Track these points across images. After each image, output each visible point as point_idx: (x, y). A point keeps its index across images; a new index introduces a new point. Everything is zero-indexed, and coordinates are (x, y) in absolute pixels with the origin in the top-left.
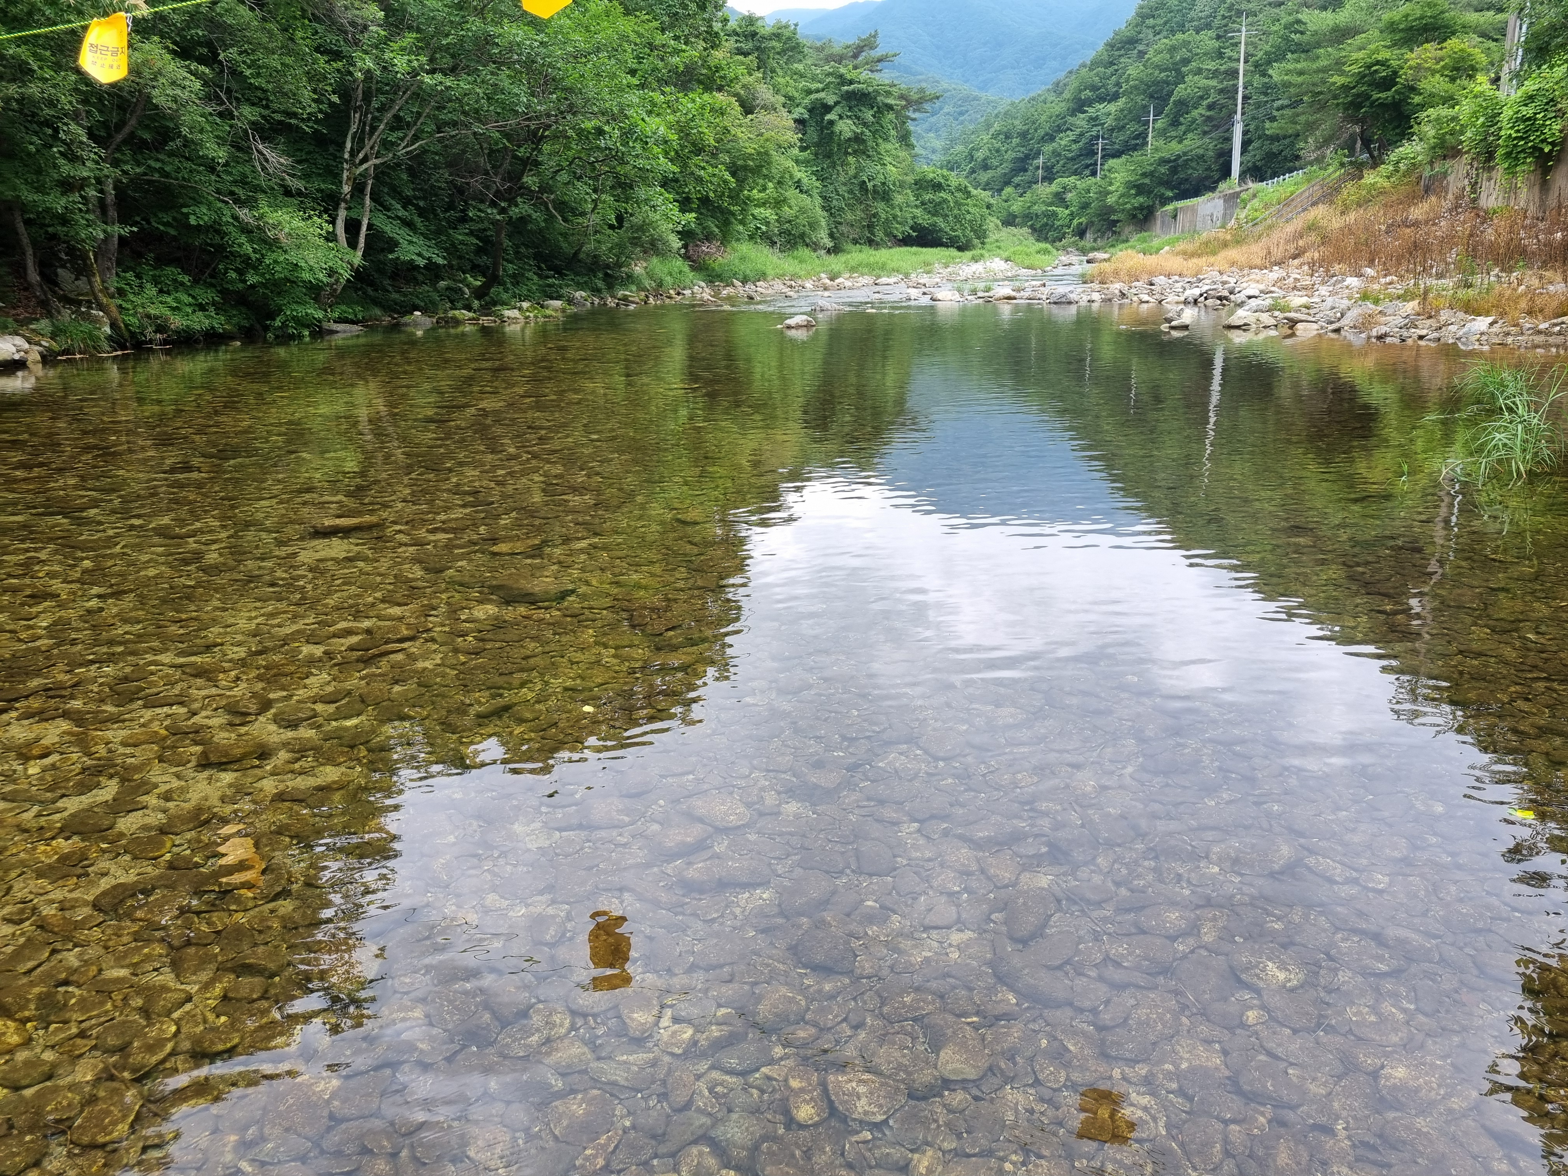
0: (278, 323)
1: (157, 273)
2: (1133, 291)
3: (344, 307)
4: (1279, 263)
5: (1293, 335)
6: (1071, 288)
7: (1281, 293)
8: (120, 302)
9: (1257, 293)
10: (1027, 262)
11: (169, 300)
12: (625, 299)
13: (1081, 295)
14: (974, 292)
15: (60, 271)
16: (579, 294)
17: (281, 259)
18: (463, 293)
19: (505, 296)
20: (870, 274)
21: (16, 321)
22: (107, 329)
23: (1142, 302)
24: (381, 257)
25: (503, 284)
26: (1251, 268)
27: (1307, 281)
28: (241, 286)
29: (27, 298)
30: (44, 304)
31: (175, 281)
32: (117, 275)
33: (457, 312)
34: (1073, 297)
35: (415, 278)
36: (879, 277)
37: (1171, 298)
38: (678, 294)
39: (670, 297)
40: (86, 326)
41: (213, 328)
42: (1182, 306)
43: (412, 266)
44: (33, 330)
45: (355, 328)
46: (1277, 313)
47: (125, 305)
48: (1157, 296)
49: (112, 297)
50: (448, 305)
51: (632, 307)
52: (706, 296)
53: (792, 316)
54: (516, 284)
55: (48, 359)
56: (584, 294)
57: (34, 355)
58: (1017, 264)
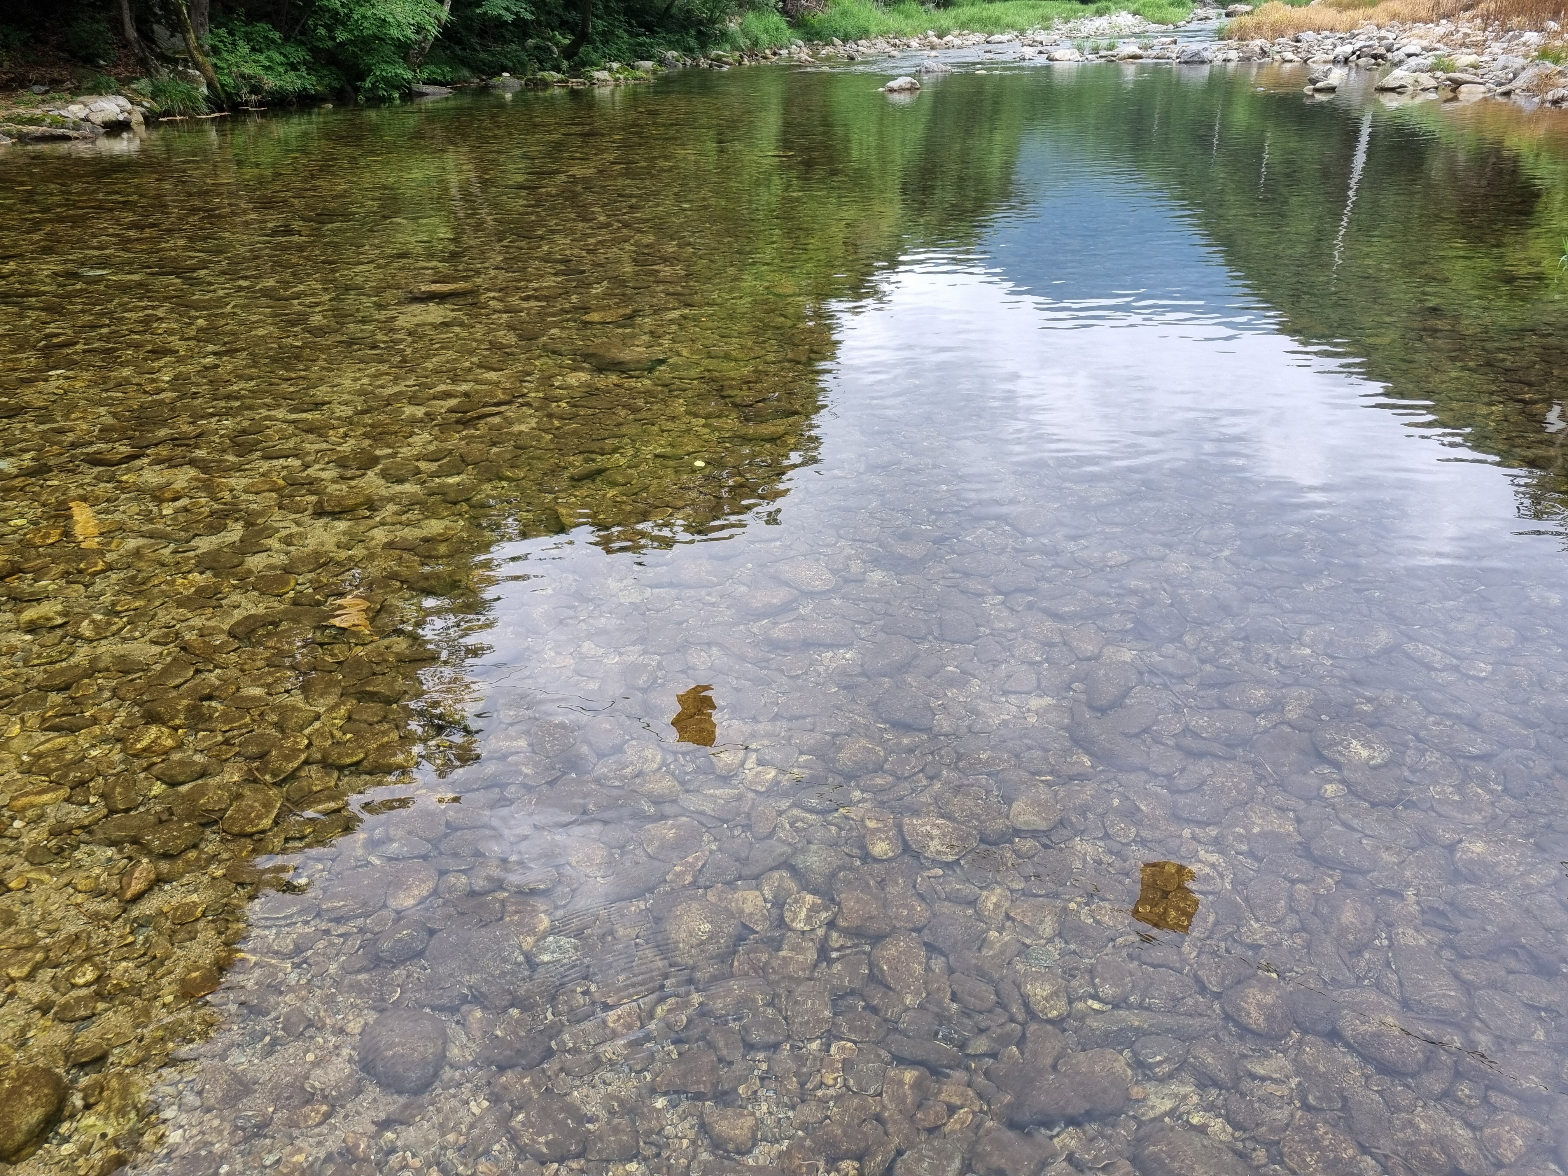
0: (368, 84)
1: (249, 29)
2: (1276, 48)
3: (432, 68)
4: (1448, 16)
5: (1455, 99)
6: (1206, 45)
7: (1446, 50)
8: (215, 60)
9: (1418, 50)
10: (1158, 16)
11: (262, 58)
12: (718, 59)
13: (1214, 52)
14: (1095, 50)
15: (155, 27)
16: (671, 54)
17: (369, 13)
18: (552, 52)
19: (594, 56)
20: (982, 31)
21: (118, 80)
22: (204, 90)
23: (1285, 61)
24: (469, 12)
25: (593, 42)
26: (1415, 21)
27: (1479, 37)
28: (330, 44)
29: (126, 56)
30: (143, 62)
31: (266, 38)
32: (211, 31)
33: (545, 74)
34: (1207, 55)
35: (503, 36)
36: (991, 34)
37: (1319, 56)
38: (775, 54)
39: (765, 58)
40: (184, 86)
41: (305, 89)
42: (1330, 66)
43: (499, 22)
44: (135, 90)
45: (445, 90)
46: (1439, 74)
47: (220, 64)
48: (1303, 54)
49: (207, 55)
50: (537, 66)
51: (726, 68)
52: (804, 57)
53: (893, 78)
54: (605, 43)
55: (150, 120)
56: (675, 54)
57: (137, 117)
58: (1146, 18)
